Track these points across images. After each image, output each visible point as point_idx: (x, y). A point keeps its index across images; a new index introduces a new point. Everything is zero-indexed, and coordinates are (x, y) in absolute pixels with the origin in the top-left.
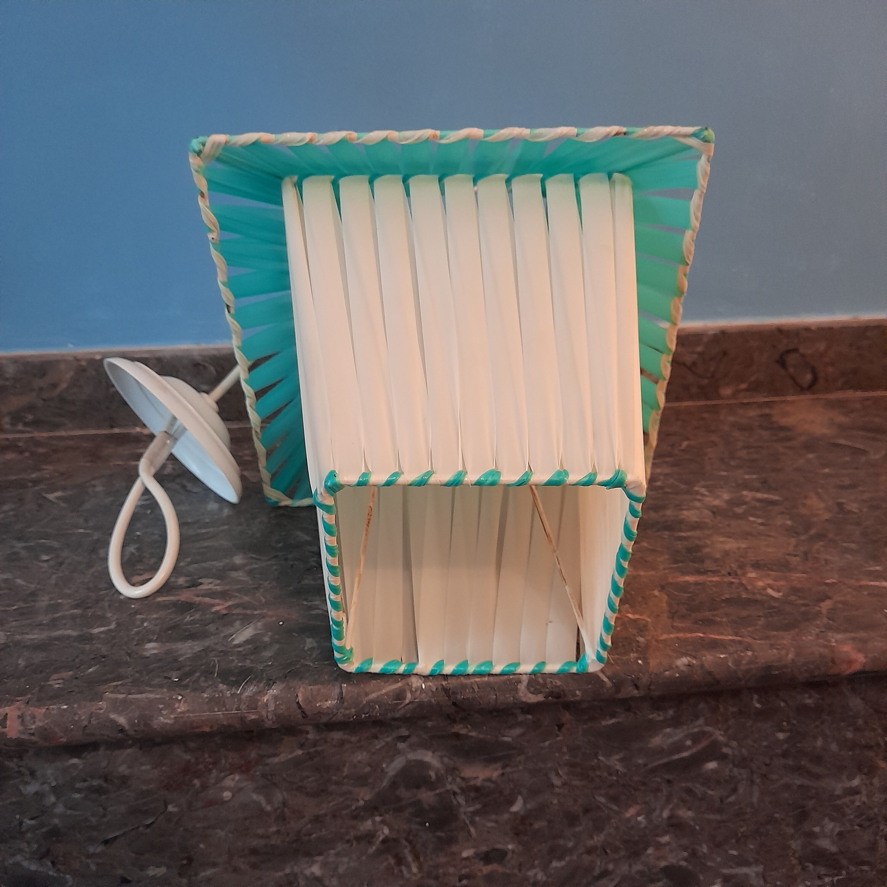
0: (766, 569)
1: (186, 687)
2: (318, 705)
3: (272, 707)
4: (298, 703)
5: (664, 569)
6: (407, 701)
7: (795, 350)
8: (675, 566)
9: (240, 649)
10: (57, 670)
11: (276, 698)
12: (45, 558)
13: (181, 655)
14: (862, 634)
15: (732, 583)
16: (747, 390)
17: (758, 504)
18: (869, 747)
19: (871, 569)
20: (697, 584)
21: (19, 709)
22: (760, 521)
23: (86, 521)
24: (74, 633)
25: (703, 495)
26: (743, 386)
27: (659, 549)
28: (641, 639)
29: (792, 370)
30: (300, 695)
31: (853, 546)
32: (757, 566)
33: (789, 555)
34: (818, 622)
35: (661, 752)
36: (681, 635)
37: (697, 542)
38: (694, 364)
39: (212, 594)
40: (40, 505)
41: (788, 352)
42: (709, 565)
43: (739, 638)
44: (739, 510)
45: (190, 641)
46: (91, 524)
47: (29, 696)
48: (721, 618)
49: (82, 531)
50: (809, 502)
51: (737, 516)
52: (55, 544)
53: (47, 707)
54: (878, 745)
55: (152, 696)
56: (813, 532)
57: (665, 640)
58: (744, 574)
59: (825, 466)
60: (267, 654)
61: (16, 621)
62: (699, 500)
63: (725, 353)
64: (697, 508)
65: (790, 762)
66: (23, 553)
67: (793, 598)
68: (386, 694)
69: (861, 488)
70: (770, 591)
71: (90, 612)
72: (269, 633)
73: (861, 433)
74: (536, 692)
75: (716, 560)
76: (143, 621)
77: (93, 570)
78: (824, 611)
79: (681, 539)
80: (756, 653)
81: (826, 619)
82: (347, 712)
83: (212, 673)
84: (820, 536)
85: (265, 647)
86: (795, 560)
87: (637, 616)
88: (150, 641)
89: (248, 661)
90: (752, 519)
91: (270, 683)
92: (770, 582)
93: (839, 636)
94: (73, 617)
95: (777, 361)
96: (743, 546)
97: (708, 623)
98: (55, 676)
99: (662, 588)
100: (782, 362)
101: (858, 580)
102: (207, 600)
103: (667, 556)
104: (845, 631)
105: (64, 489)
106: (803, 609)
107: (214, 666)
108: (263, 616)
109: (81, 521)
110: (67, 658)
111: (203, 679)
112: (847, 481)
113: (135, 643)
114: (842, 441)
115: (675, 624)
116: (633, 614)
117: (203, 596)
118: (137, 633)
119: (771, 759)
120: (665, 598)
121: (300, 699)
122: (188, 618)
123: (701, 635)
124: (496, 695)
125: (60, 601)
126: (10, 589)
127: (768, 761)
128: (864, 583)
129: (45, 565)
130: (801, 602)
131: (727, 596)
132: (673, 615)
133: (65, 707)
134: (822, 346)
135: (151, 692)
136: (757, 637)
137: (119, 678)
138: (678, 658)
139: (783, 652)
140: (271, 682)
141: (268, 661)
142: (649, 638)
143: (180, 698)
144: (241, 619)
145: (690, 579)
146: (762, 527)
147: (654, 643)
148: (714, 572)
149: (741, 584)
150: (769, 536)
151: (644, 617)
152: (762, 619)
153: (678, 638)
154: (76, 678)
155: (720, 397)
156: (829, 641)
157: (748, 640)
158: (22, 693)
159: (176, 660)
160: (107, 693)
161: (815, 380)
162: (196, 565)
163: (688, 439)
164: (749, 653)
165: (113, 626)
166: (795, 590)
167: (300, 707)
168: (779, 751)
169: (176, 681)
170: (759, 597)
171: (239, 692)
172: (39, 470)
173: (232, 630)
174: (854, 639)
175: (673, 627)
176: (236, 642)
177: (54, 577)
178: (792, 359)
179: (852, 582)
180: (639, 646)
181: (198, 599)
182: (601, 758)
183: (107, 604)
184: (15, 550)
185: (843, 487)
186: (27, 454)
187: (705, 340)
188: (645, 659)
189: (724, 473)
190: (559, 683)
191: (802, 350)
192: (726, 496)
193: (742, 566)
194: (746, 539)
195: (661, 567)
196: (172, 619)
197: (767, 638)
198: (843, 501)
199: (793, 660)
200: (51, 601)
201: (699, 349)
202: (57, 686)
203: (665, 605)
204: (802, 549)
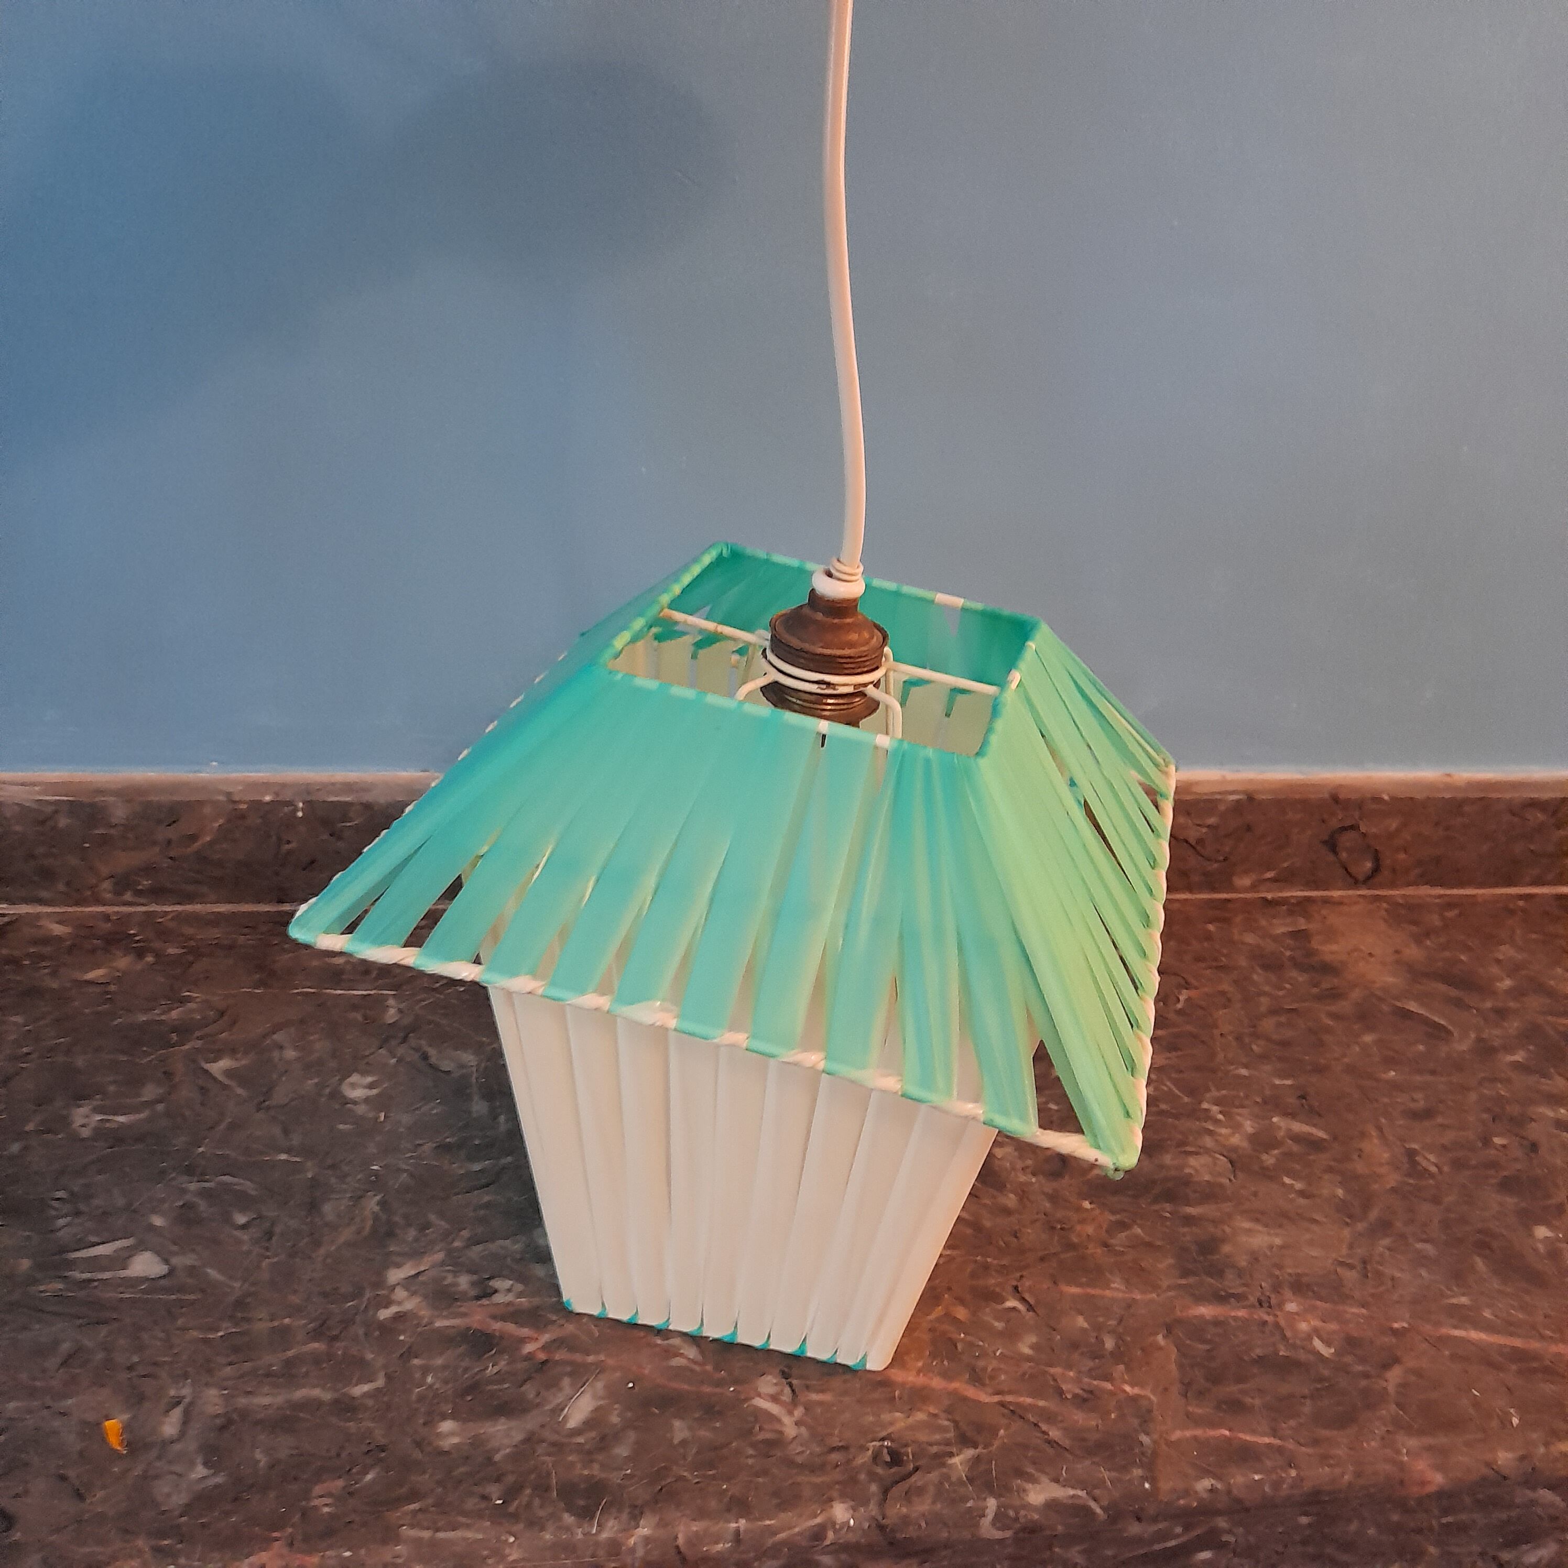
0: (1310, 1294)
1: (515, 1517)
2: (705, 1549)
3: (640, 1553)
4: (677, 1547)
5: (1169, 1288)
6: (828, 1542)
7: (1355, 827)
8: (1183, 1282)
9: (580, 1440)
10: (319, 1476)
11: (647, 1540)
12: (241, 1219)
13: (497, 1451)
14: (1441, 1440)
15: (1265, 1323)
16: (1274, 880)
17: (1295, 1148)
18: (1419, 1531)
19: (1454, 1301)
20: (1217, 1323)
21: (281, 1556)
22: (1299, 1186)
23: (286, 1132)
24: (327, 1396)
25: (1217, 1122)
26: (1270, 875)
27: (1159, 1243)
28: (1144, 1439)
29: (1344, 855)
30: (680, 1536)
31: (1429, 1249)
32: (1300, 1287)
33: (1342, 1264)
34: (1384, 1412)
35: (1138, 1541)
36: (1199, 1432)
37: (1211, 1229)
38: (1200, 841)
39: (514, 1315)
40: (203, 1090)
41: (1344, 829)
42: (1232, 1283)
43: (1277, 1442)
44: (1269, 1159)
45: (503, 1420)
46: (296, 1140)
47: (290, 1530)
48: (1253, 1398)
49: (283, 1157)
50: (1366, 1146)
51: (1267, 1174)
52: (249, 1187)
53: (322, 1554)
54: (1431, 1529)
55: (470, 1534)
56: (1374, 1214)
57: (1179, 1441)
58: (1280, 1305)
59: (1390, 1062)
60: (622, 1451)
61: (230, 1364)
62: (1210, 1133)
63: (1249, 828)
64: (1208, 1151)
65: (1311, 1549)
66: (202, 1205)
67: (1348, 1359)
68: (799, 1534)
69: (1440, 1120)
70: (1317, 1344)
71: (339, 1349)
72: (616, 1406)
73: (1442, 987)
74: (1003, 1528)
75: (1240, 1273)
76: (425, 1370)
77: (322, 1251)
78: (1391, 1389)
79: (1189, 1220)
80: (1302, 1474)
81: (1394, 1406)
82: (744, 1556)
83: (547, 1489)
84: (1384, 1226)
85: (616, 1436)
86: (1350, 1276)
87: (1136, 1391)
88: (444, 1417)
89: (596, 1466)
90: (1287, 1180)
91: (636, 1514)
92: (1316, 1323)
93: (1413, 1442)
94: (317, 1359)
95: (1325, 842)
96: (1278, 1241)
97: (1235, 1407)
98: (318, 1489)
99: (1169, 1330)
100: (1332, 845)
101: (1438, 1324)
102: (510, 1328)
103: (1171, 1261)
104: (1421, 1433)
105: (233, 1052)
106: (1363, 1383)
107: (549, 1474)
108: (600, 1368)
109: (277, 1131)
110: (328, 1450)
111: (537, 1502)
112: (1420, 1102)
113: (421, 1421)
114: (1413, 1006)
115: (1190, 1409)
116: (1132, 1386)
117: (503, 1318)
118: (421, 1398)
119: (1286, 1546)
120: (1174, 1353)
121: (681, 1541)
122: (491, 1370)
123: (1227, 1433)
124: (949, 1532)
125: (287, 1321)
126: (203, 1291)
127: (1280, 1548)
128: (1445, 1331)
129: (245, 1236)
130: (1360, 1368)
131: (1259, 1352)
132: (1187, 1387)
133: (348, 1554)
134: (1394, 824)
135: (468, 1526)
136: (1302, 1441)
137: (414, 1496)
138: (1199, 1478)
139: (1338, 1471)
140: (637, 1512)
141: (625, 1467)
142: (1156, 1437)
143: (512, 1539)
144: (571, 1374)
145: (1205, 1311)
146: (1302, 1201)
147: (1164, 1447)
148: (1239, 1297)
149: (1277, 1325)
150: (1315, 1221)
151: (1147, 1392)
152: (1308, 1402)
153: (1195, 1438)
154: (351, 1494)
155: (1234, 890)
156: (1398, 1452)
157: (1290, 1445)
158: (277, 1524)
159: (489, 1460)
160: (405, 1528)
161: (1376, 870)
162: (479, 1248)
163: (1187, 986)
164: (1293, 1473)
165: (380, 1382)
166: (1351, 1343)
167: (679, 1552)
168: (1297, 1538)
169: (498, 1504)
170: (1302, 1356)
171: (594, 1531)
172: (183, 1001)
173: (559, 1398)
174: (1429, 1448)
175: (1188, 1415)
176: (572, 1424)
177: (265, 1263)
178: (1347, 840)
179: (1428, 1328)
180: (1143, 1454)
181: (497, 1326)
182: (1057, 1550)
183: (361, 1332)
184: (188, 1197)
185: (1416, 1115)
186: (150, 959)
187: (1222, 807)
188: (1153, 1481)
189: (1244, 1072)
190: (1036, 1517)
191: (1363, 829)
192: (1249, 1126)
193: (1277, 1288)
194: (1280, 1226)
195: (1165, 1283)
196: (466, 1370)
197: (1316, 1442)
198: (1415, 1146)
199: (1350, 1483)
200: (272, 1320)
201: (1212, 821)
202: (326, 1510)
203: (1173, 1367)
204: (1360, 1251)
